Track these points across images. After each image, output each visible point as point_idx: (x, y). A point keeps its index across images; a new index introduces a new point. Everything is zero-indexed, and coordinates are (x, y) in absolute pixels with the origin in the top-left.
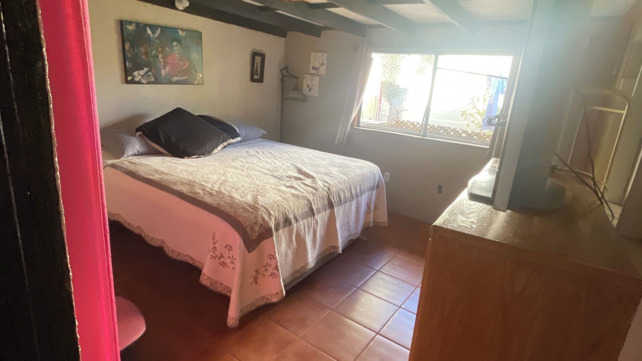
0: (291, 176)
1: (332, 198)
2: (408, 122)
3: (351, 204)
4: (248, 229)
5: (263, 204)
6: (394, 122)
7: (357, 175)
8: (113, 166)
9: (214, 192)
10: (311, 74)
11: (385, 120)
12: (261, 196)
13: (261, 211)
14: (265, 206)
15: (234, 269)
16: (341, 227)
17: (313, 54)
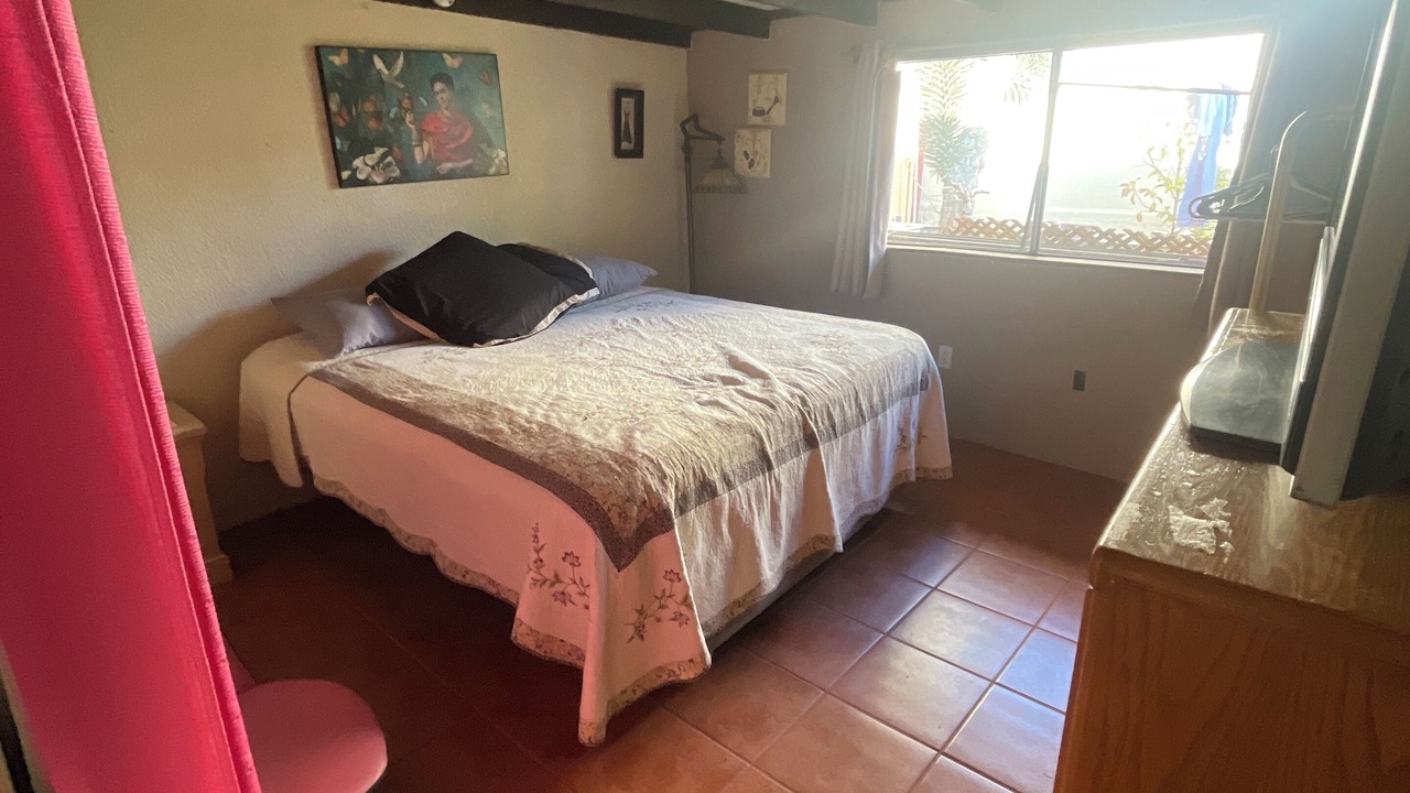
0: (712, 375)
1: (812, 424)
2: (992, 221)
3: (860, 432)
4: (614, 515)
5: (646, 452)
6: (956, 224)
7: (872, 363)
8: (320, 375)
9: (534, 426)
10: (753, 126)
11: (934, 221)
12: (643, 432)
13: (641, 469)
14: (650, 455)
15: (587, 607)
16: (839, 491)
17: (753, 78)
